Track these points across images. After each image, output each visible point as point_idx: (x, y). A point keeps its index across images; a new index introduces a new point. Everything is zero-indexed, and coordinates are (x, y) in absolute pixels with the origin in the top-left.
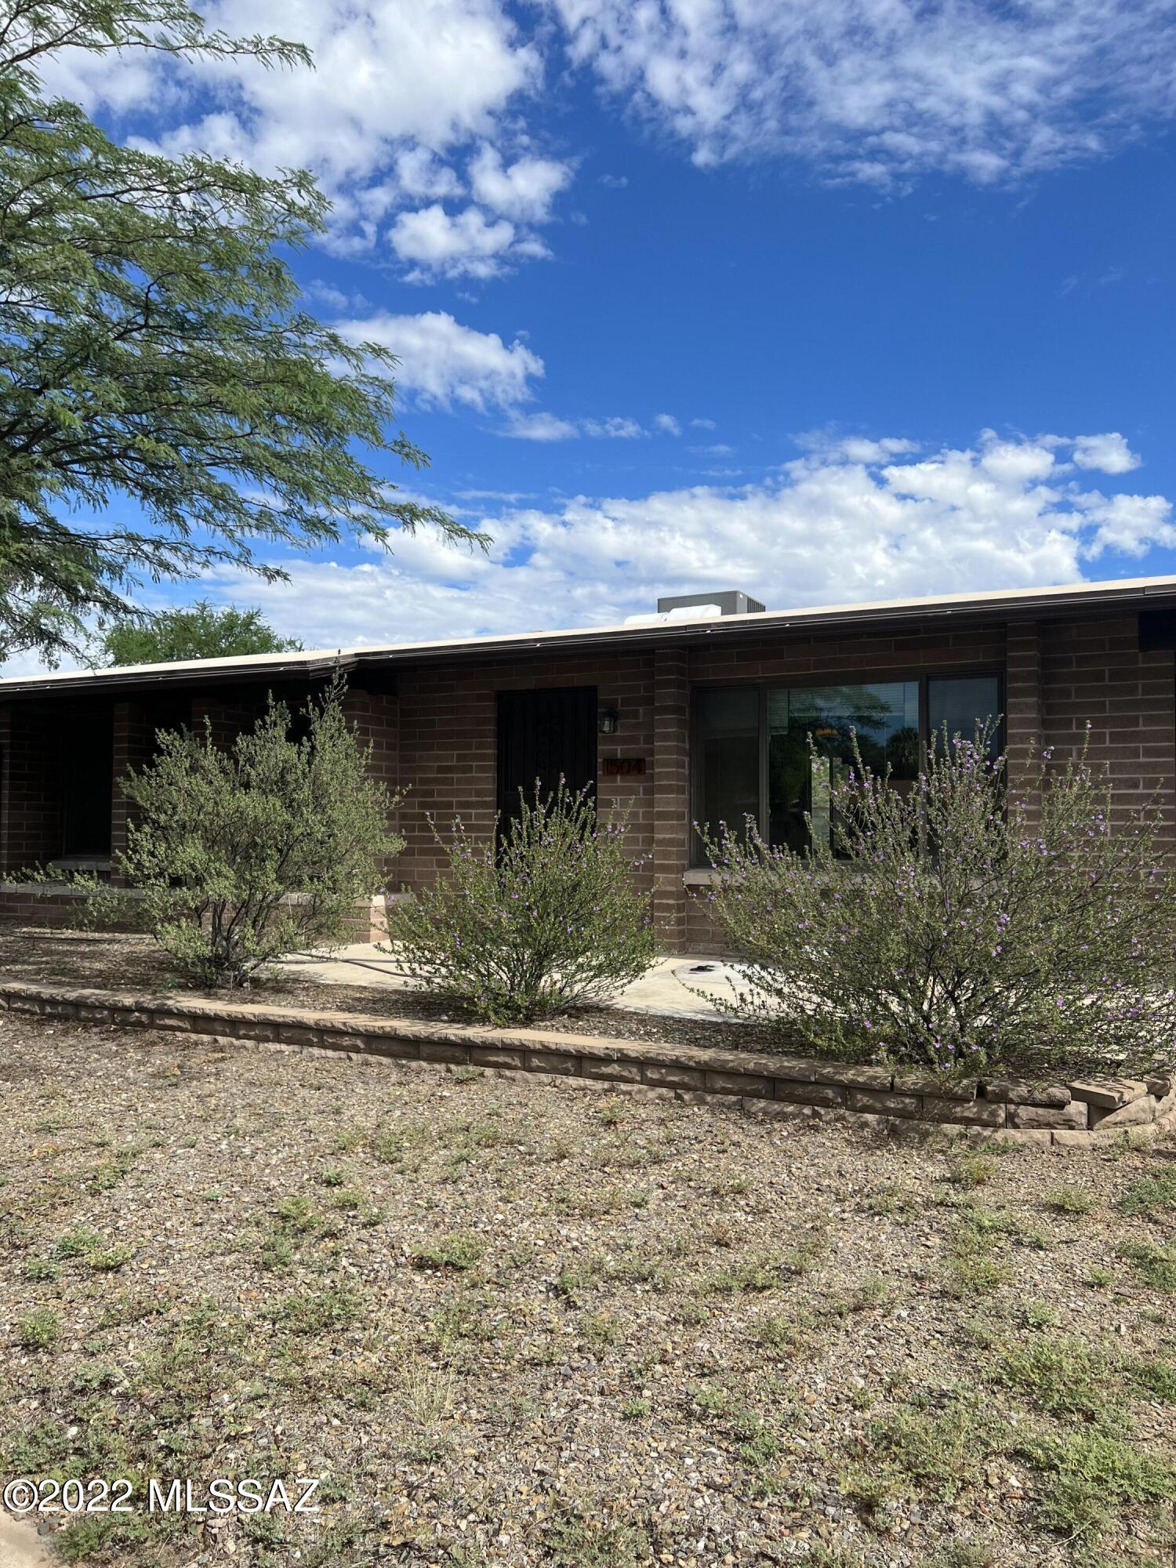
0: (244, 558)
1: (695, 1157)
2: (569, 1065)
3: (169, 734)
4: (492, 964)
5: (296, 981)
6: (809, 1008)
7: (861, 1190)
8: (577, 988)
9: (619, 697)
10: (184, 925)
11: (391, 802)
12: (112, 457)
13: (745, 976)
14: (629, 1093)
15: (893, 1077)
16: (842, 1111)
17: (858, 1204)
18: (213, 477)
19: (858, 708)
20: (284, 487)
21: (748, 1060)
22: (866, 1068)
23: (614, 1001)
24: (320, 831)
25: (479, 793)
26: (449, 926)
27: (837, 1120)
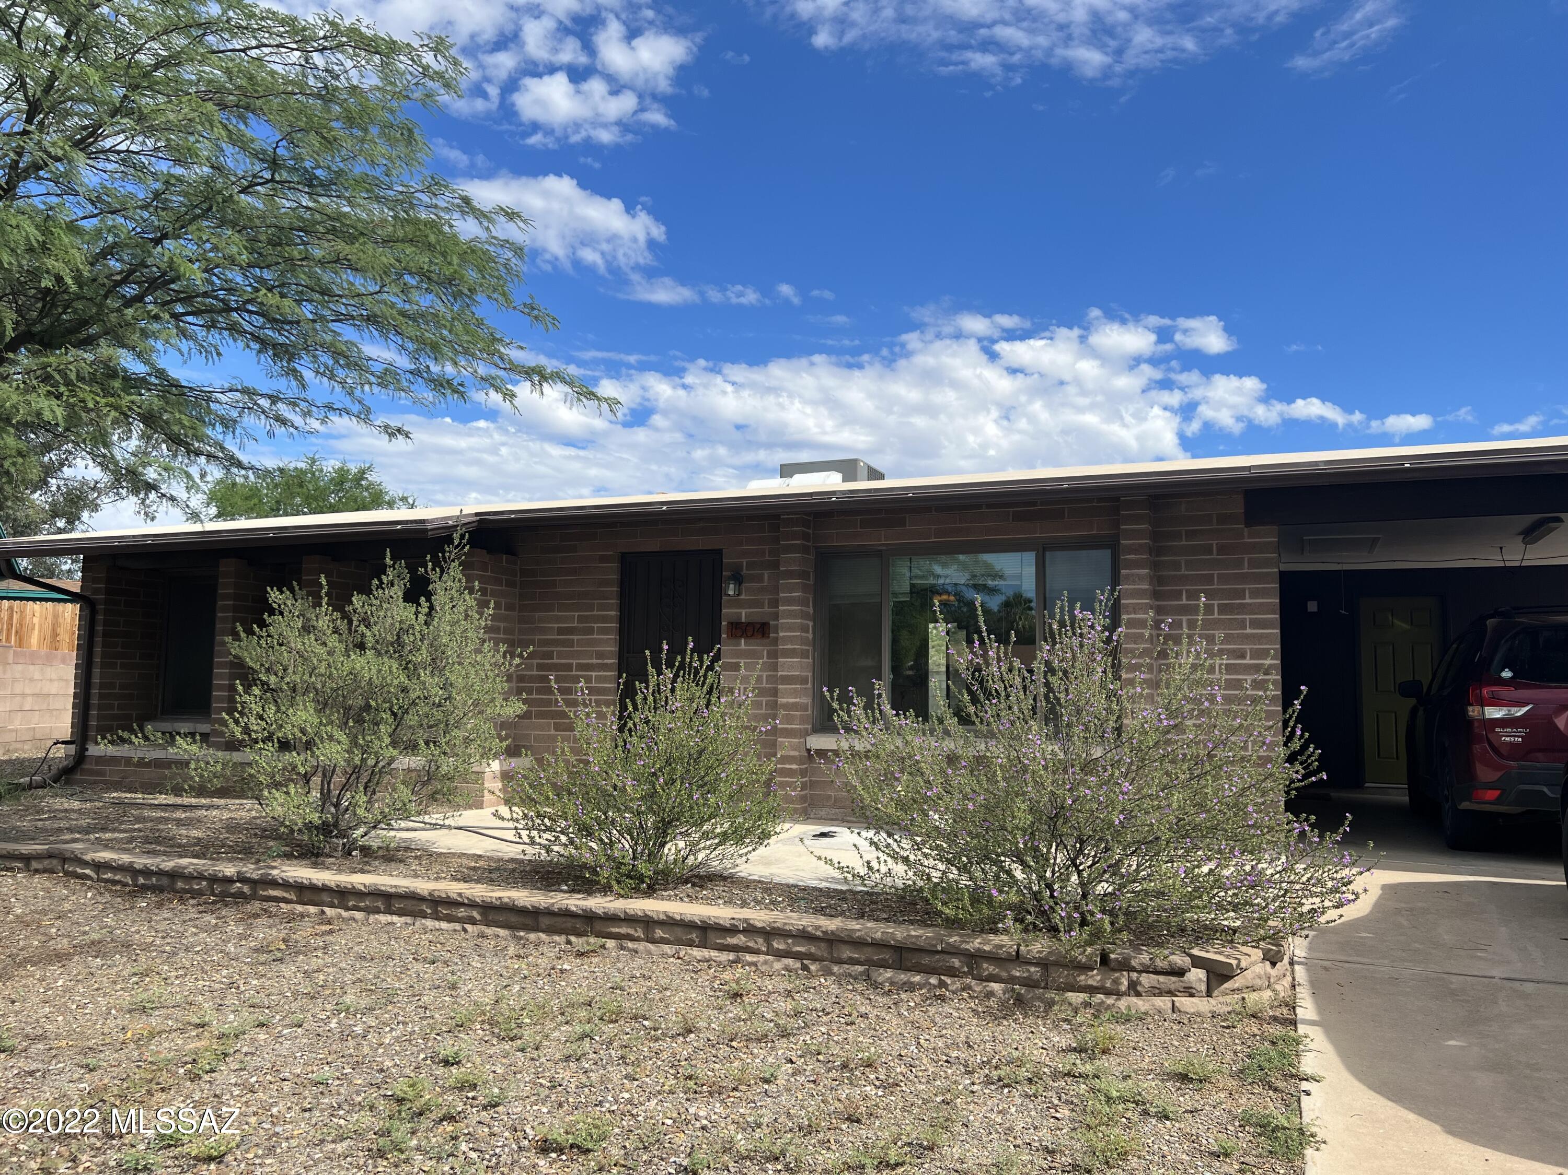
0: (365, 415)
1: (824, 1029)
2: (694, 936)
3: (282, 592)
4: (615, 832)
5: (407, 849)
6: (935, 875)
7: (989, 1062)
8: (701, 856)
9: (745, 561)
10: (292, 791)
11: (511, 665)
12: (228, 309)
13: (872, 843)
14: (755, 964)
15: (1019, 945)
16: (968, 981)
17: (987, 1076)
18: (339, 334)
19: (974, 576)
20: (410, 346)
21: (875, 929)
22: (992, 937)
23: (738, 869)
24: (437, 694)
25: (600, 655)
26: (570, 793)
27: (963, 990)
